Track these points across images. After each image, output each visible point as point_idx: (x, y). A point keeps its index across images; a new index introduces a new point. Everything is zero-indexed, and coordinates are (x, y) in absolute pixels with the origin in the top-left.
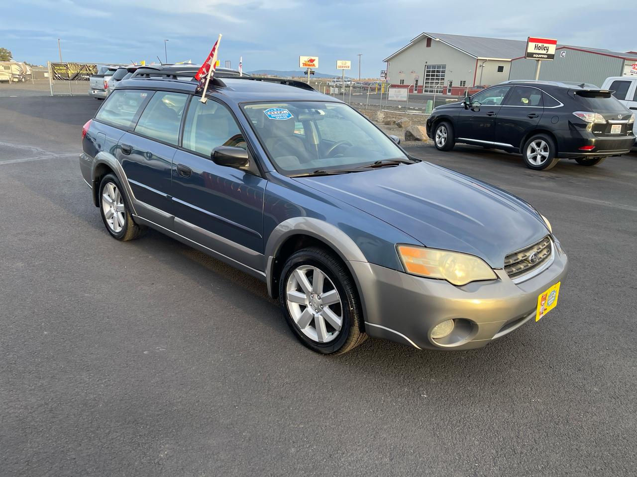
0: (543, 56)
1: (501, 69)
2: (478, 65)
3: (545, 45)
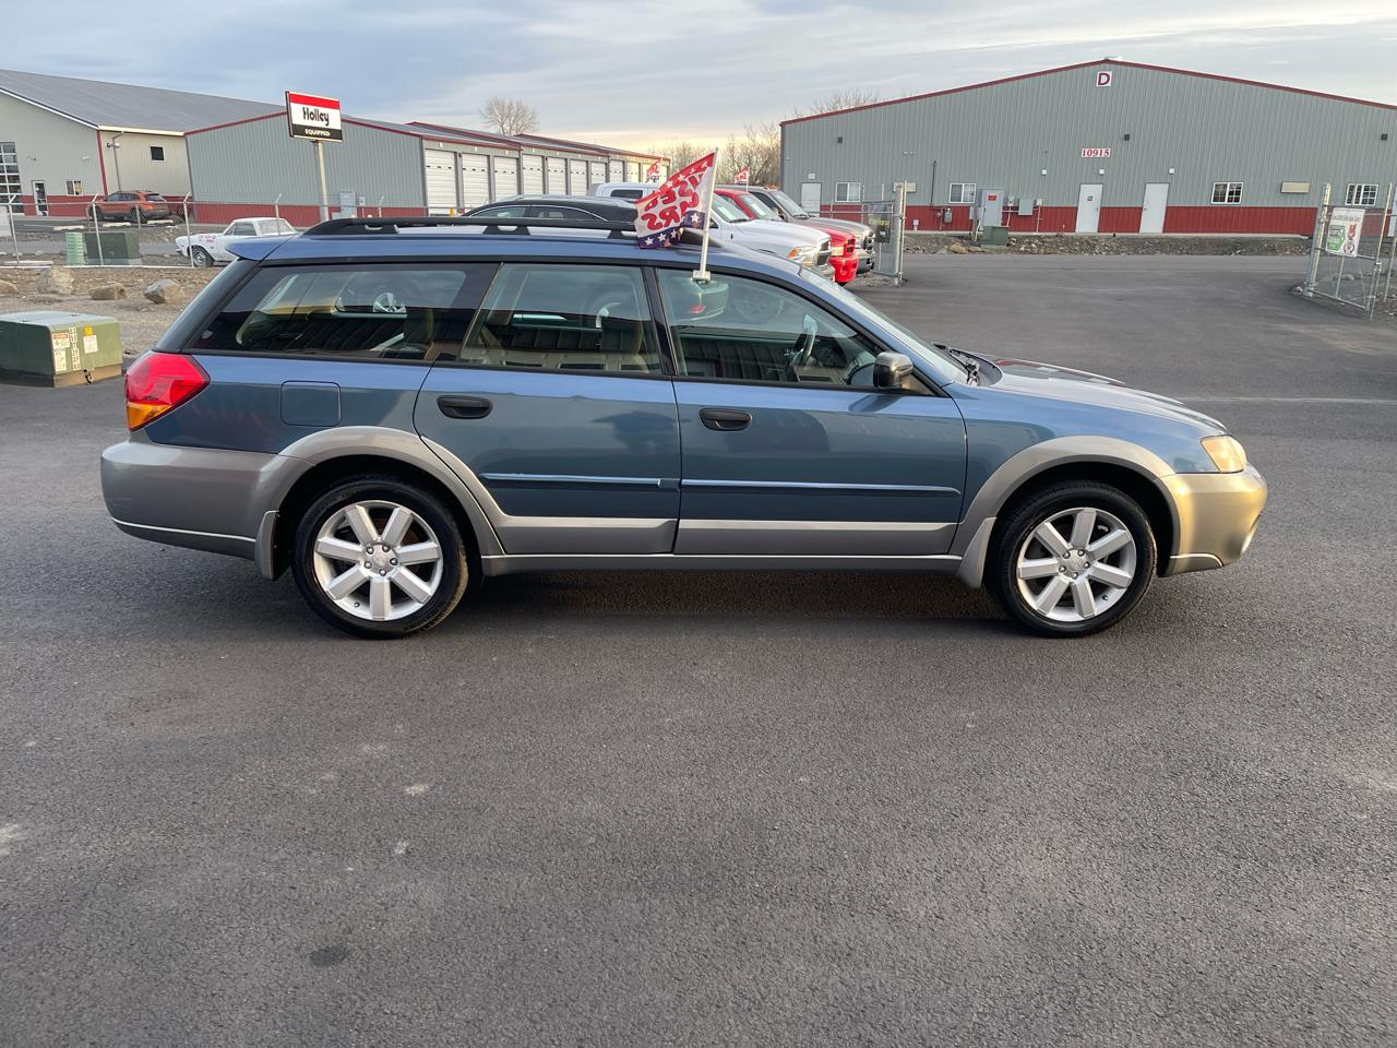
0: (322, 133)
1: (157, 154)
2: (104, 145)
3: (322, 110)
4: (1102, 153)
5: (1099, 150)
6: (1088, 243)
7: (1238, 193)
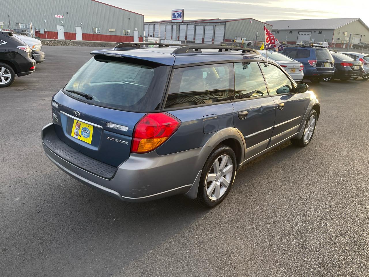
4: (61, 17)
5: (60, 16)
6: (64, 43)
7: (99, 31)
